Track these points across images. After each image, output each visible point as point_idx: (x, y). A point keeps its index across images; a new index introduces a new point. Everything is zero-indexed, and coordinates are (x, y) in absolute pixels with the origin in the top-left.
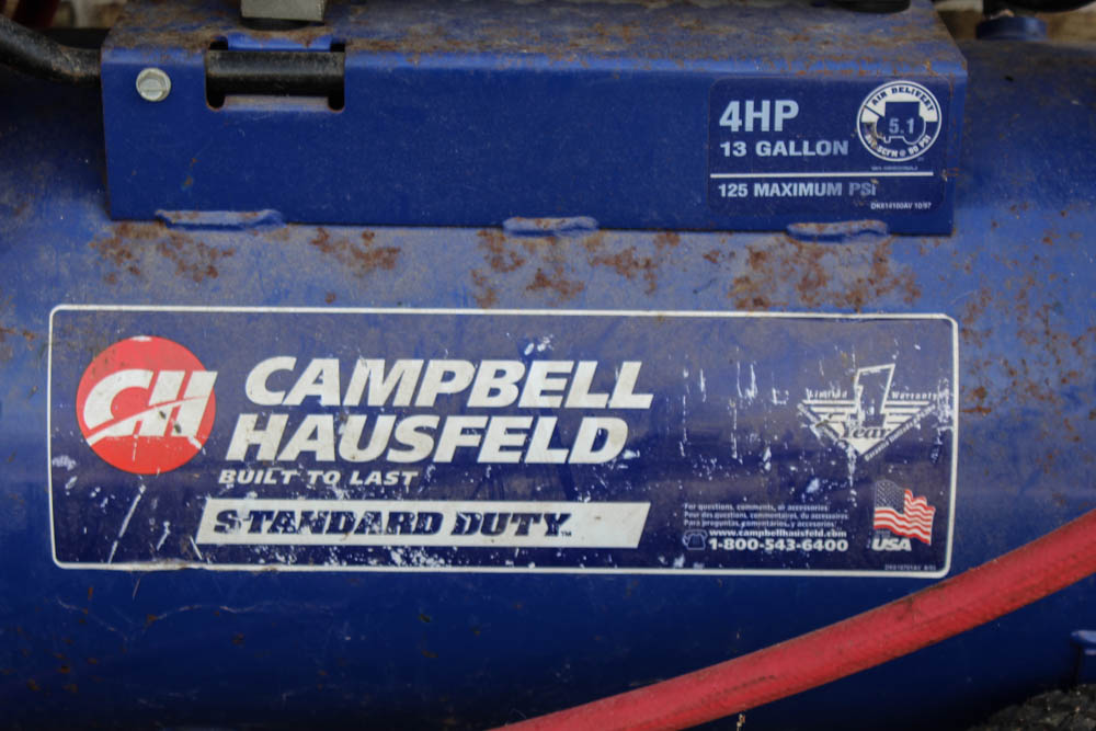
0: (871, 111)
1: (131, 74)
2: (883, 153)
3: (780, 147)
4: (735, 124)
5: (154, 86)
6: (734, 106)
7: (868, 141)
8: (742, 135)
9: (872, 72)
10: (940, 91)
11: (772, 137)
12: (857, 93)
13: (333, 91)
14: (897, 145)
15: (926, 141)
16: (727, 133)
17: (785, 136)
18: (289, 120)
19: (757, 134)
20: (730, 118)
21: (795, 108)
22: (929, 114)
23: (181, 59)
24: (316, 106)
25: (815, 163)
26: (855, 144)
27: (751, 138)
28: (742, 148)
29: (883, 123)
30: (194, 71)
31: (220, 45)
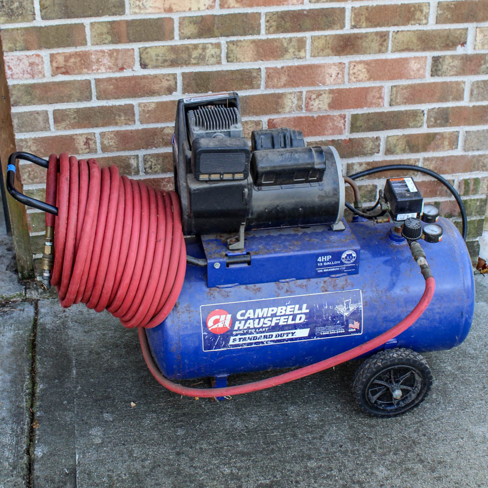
0: (344, 256)
1: (213, 264)
2: (346, 262)
3: (328, 263)
4: (320, 261)
5: (217, 266)
6: (320, 258)
7: (343, 261)
8: (321, 262)
9: (343, 249)
10: (355, 251)
11: (327, 262)
12: (341, 253)
13: (249, 263)
14: (348, 261)
15: (354, 260)
16: (319, 262)
17: (329, 262)
18: (241, 269)
19: (324, 262)
20: (319, 259)
21: (331, 257)
22: (354, 255)
23: (221, 260)
24: (246, 265)
25: (335, 265)
26: (341, 261)
27: (323, 263)
28: (322, 264)
29: (346, 258)
30: (224, 262)
31: (226, 255)
